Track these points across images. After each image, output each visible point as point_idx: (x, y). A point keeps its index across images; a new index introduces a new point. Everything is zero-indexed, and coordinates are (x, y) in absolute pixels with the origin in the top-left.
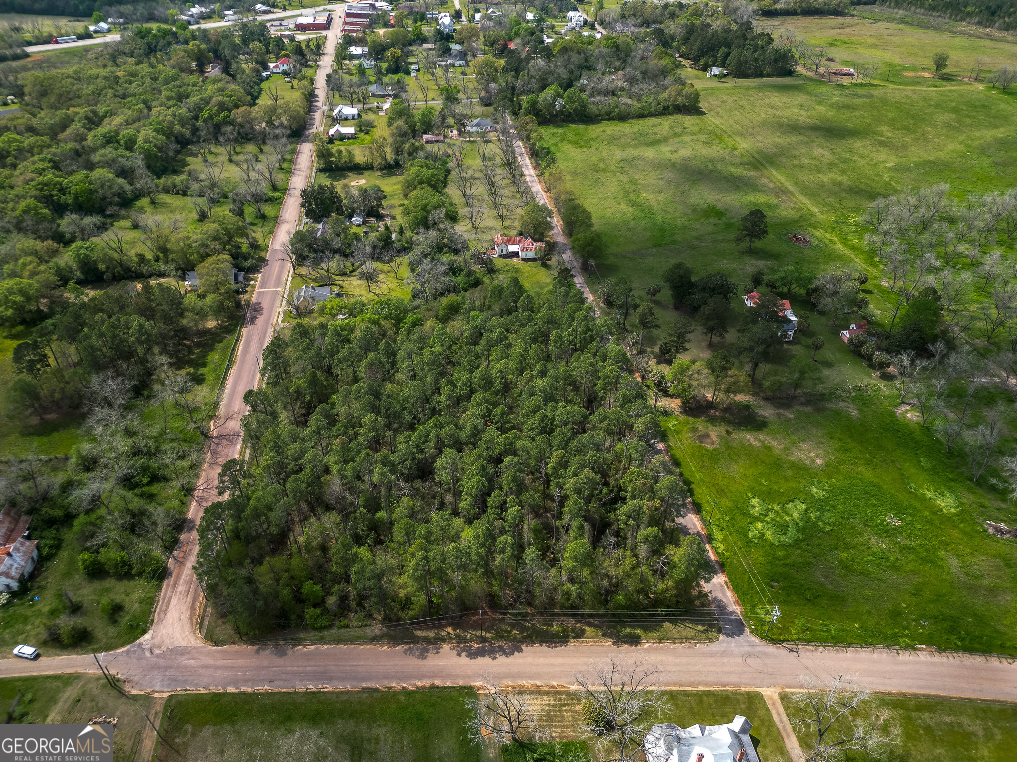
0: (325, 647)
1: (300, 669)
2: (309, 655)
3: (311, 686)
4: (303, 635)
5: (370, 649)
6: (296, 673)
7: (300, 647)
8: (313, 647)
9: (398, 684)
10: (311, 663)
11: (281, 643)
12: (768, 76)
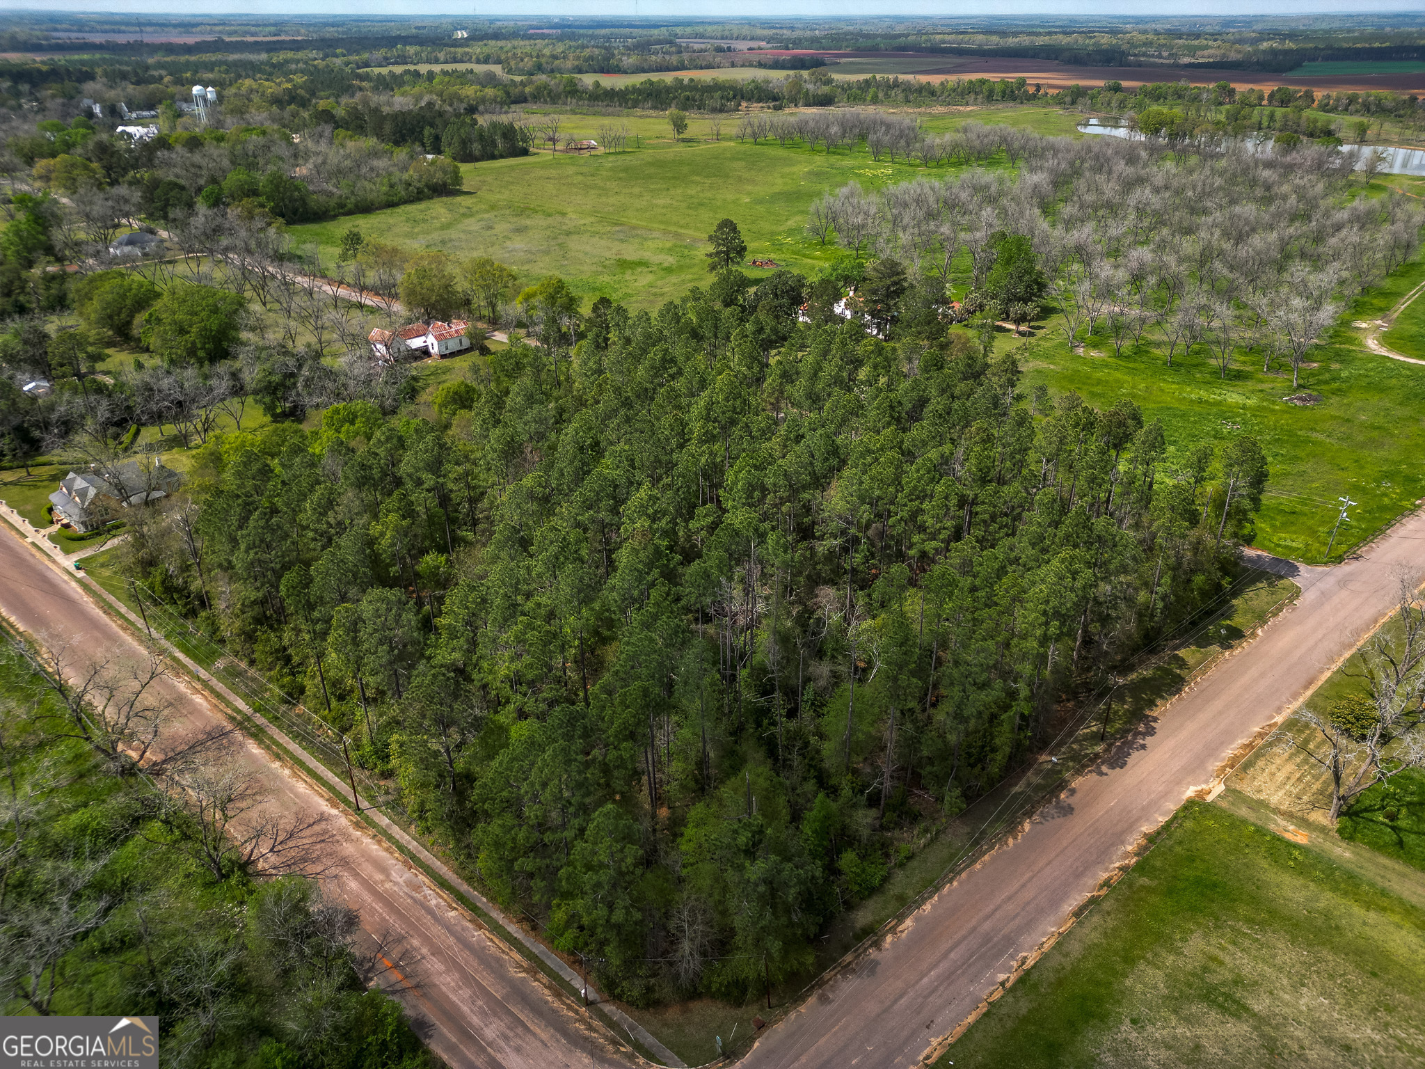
0: (927, 907)
1: (943, 967)
2: (921, 938)
3: (1001, 977)
4: (863, 917)
5: (993, 859)
6: (948, 978)
7: (889, 938)
8: (909, 922)
9: (1106, 870)
10: (944, 946)
11: (848, 958)
12: (502, 157)
